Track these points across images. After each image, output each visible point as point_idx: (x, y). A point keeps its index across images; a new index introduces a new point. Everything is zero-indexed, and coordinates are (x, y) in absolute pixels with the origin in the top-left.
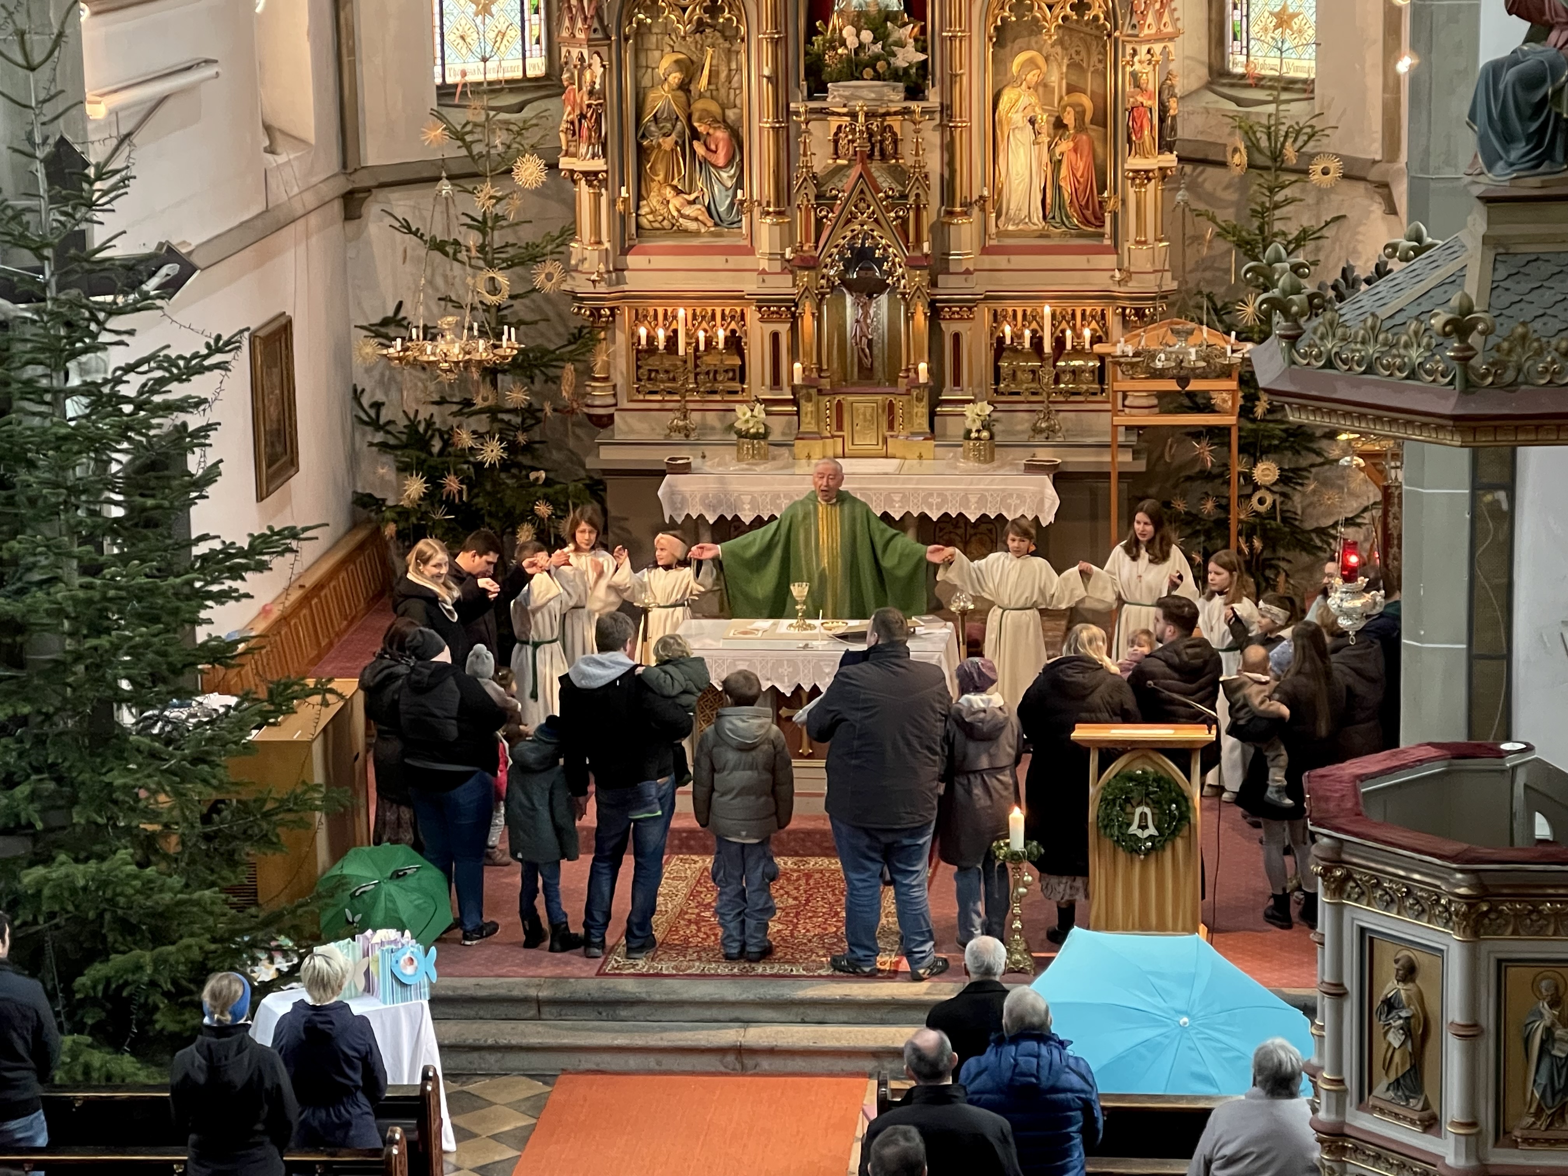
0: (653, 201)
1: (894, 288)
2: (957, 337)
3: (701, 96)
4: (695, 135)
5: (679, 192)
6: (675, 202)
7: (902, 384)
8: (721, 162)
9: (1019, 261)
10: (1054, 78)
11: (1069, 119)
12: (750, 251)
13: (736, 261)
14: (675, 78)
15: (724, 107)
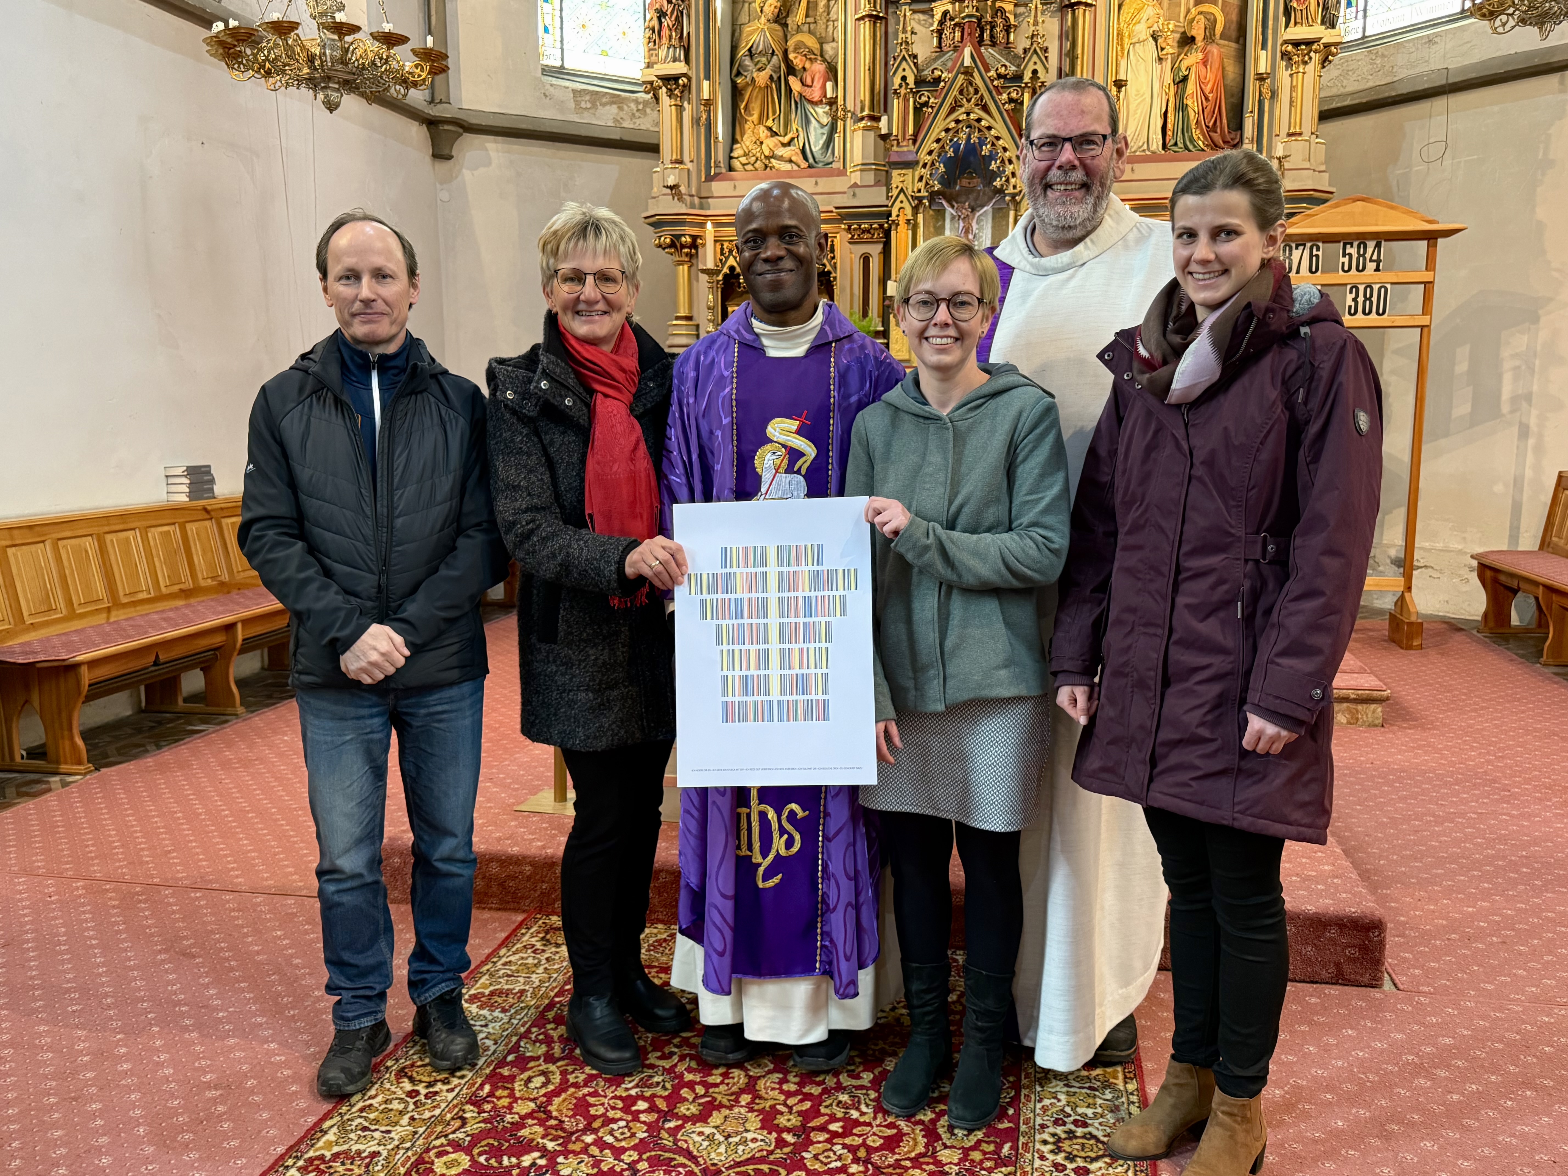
0: (747, 142)
4: (791, 70)
5: (773, 133)
6: (769, 143)
8: (816, 96)
11: (1198, 32)
13: (825, 183)
14: (773, 7)
15: (822, 42)
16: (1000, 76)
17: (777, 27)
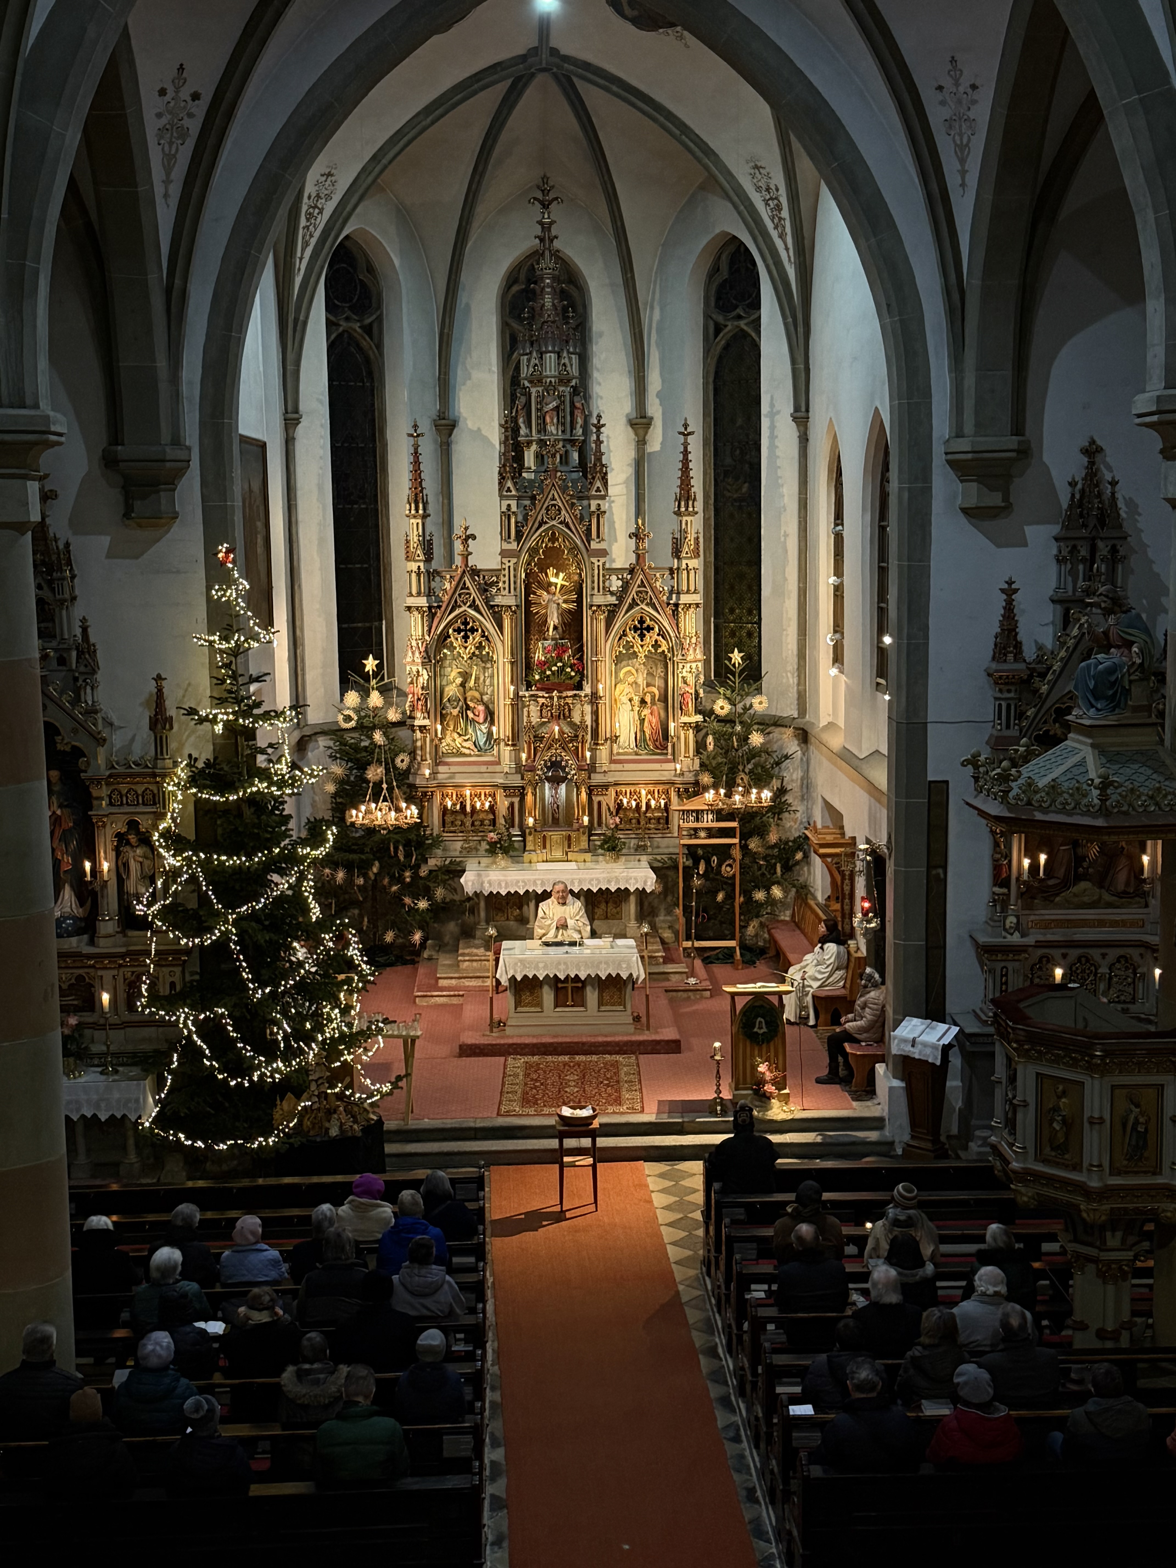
0: (448, 740)
1: (571, 780)
2: (599, 803)
3: (471, 689)
4: (468, 708)
5: (460, 735)
6: (459, 740)
7: (576, 826)
8: (481, 721)
9: (628, 766)
10: (640, 680)
11: (648, 699)
12: (498, 763)
13: (491, 768)
14: (459, 680)
15: (482, 695)
16: (569, 736)
17: (461, 688)
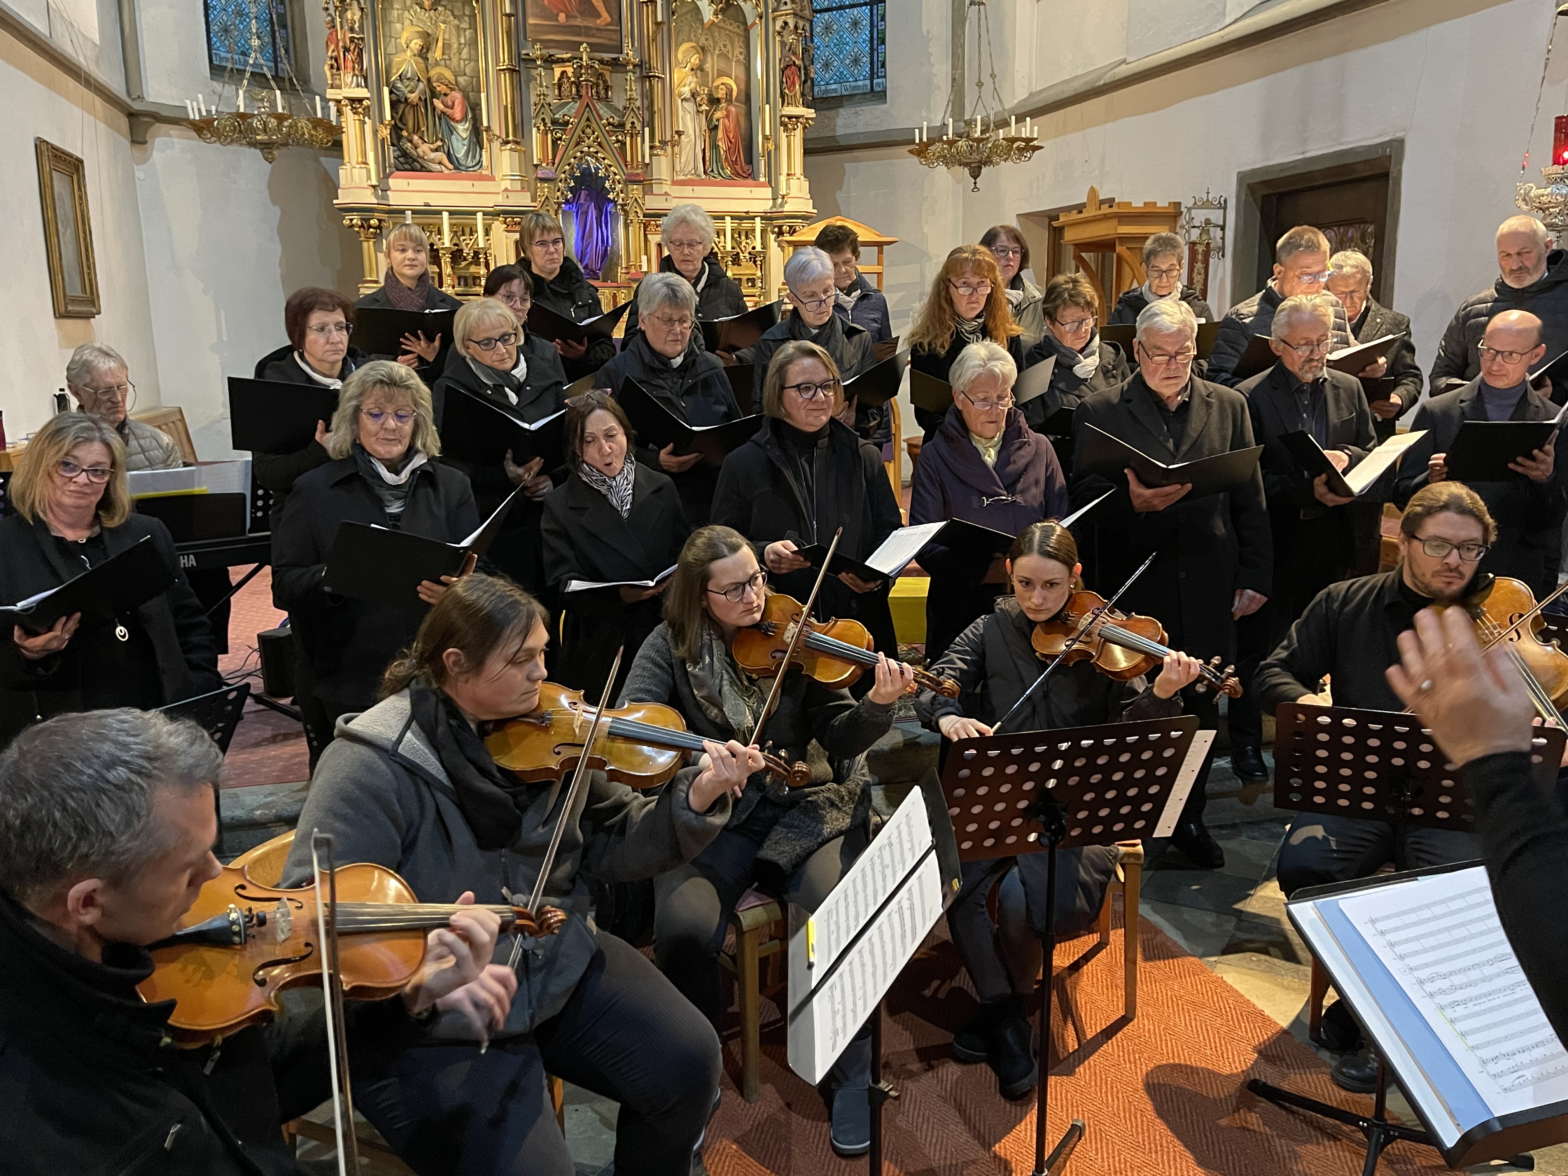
4: (434, 94)
5: (424, 142)
6: (422, 148)
7: (624, 279)
8: (458, 116)
9: (700, 191)
11: (721, 95)
12: (491, 178)
13: (480, 185)
14: (416, 44)
15: (456, 75)
16: (609, 124)
17: (421, 61)
